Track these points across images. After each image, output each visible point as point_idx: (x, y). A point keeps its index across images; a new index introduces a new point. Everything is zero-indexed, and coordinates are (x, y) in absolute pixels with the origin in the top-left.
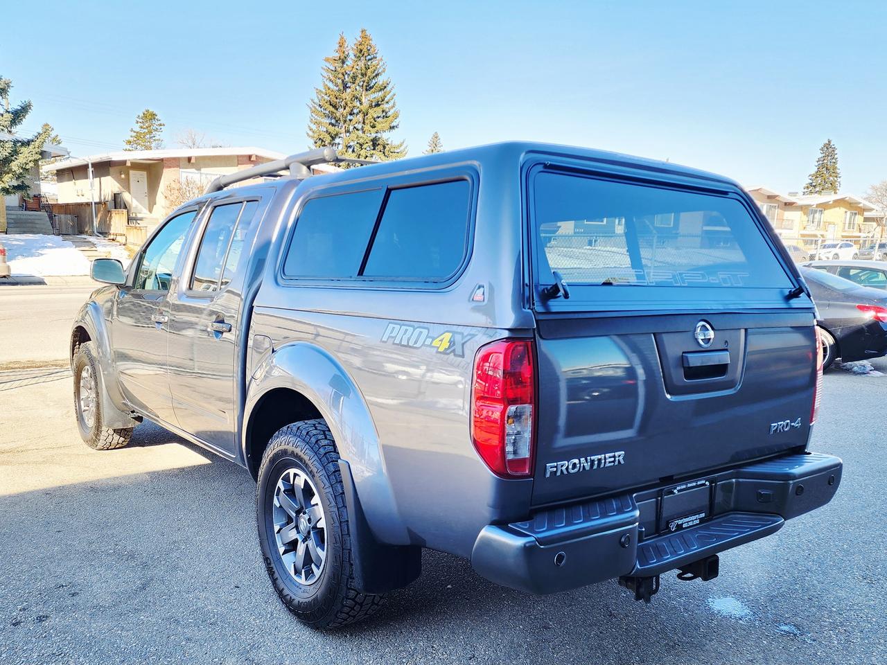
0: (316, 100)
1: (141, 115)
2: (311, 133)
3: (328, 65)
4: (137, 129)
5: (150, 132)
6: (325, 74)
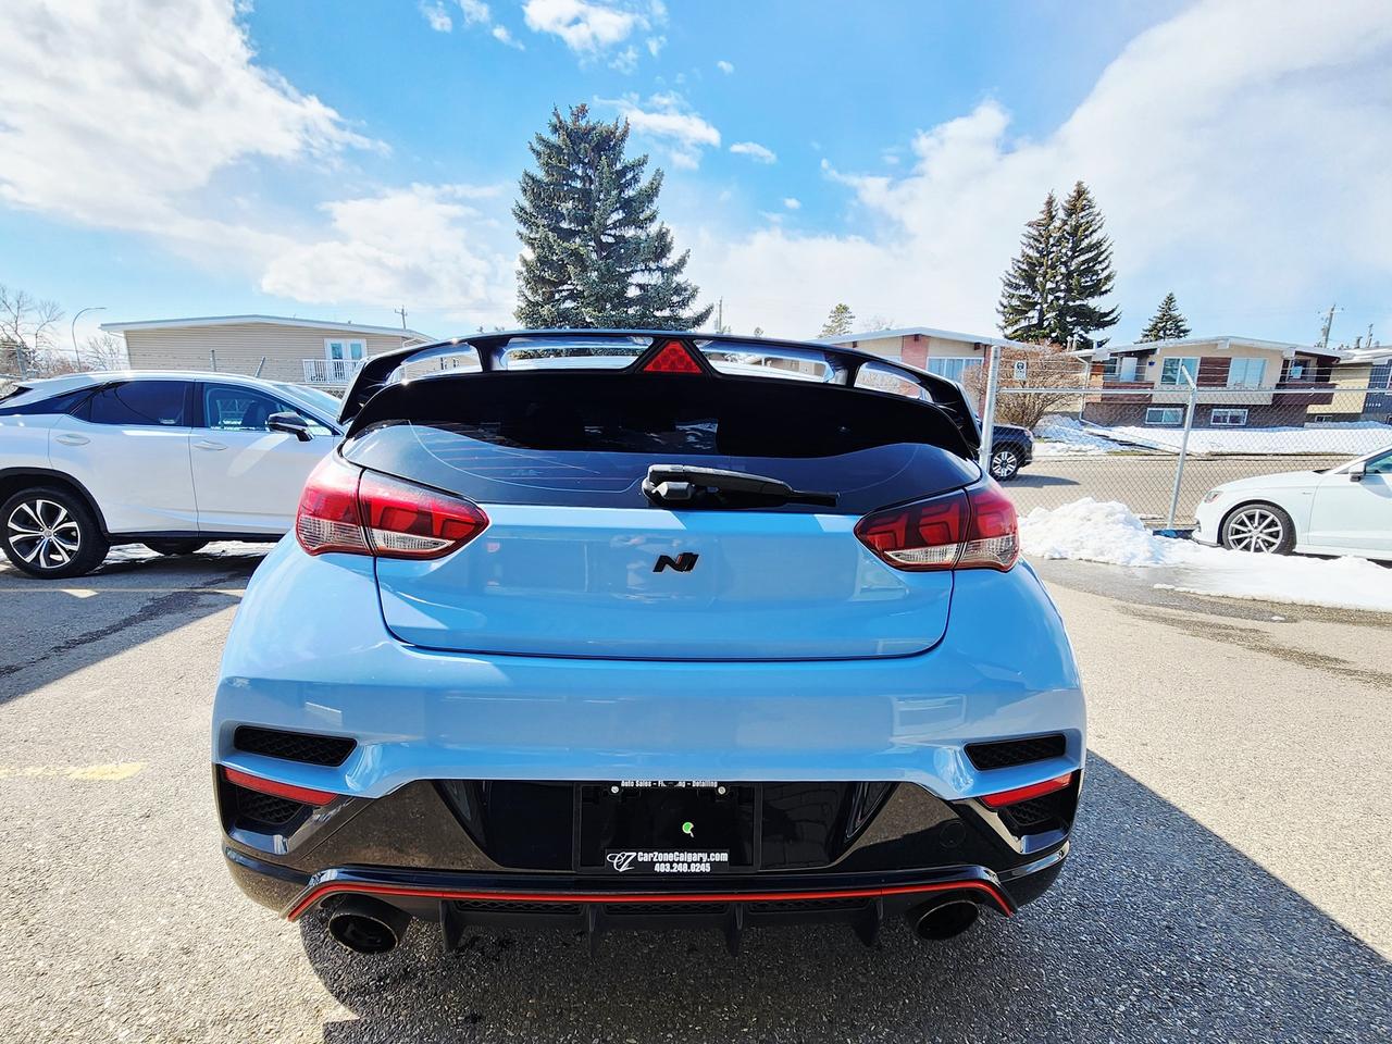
0: (1012, 272)
1: (834, 309)
2: (1001, 309)
3: (1030, 229)
4: (829, 323)
5: (840, 326)
6: (1025, 240)
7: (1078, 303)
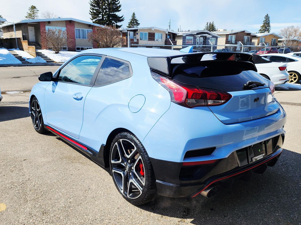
0: (92, 1)
1: (30, 7)
2: (91, 13)
4: (29, 12)
5: (34, 13)
7: (112, 13)
